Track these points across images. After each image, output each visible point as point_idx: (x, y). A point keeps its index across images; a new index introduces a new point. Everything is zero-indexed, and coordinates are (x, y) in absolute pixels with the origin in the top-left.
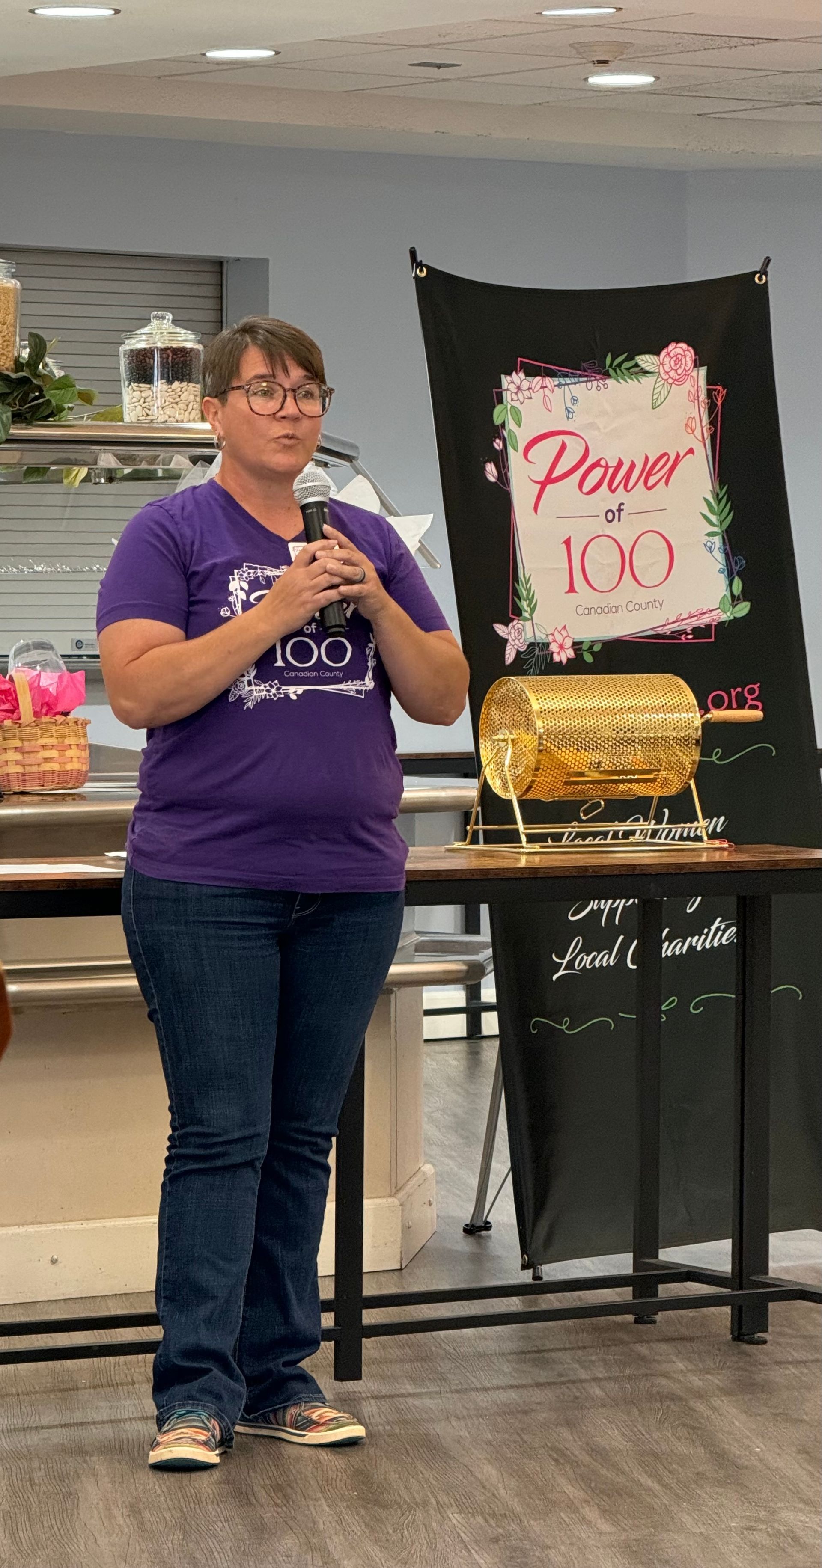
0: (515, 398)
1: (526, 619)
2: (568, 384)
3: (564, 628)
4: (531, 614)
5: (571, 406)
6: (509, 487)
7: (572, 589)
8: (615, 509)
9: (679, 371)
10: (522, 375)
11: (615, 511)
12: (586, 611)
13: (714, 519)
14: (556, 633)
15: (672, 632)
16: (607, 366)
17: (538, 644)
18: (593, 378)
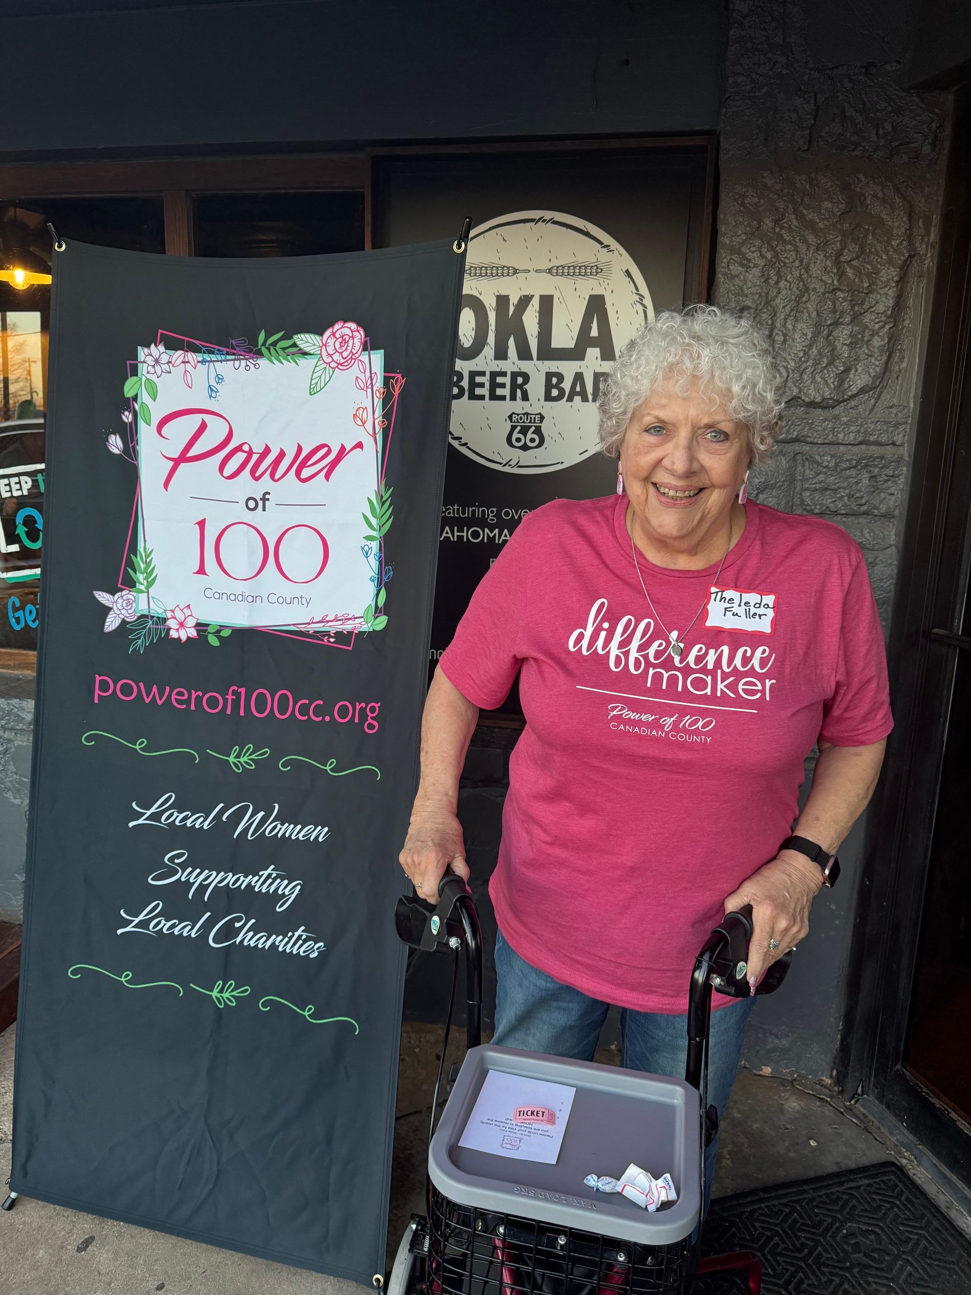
0: (151, 370)
1: (141, 592)
2: (211, 361)
3: (188, 606)
4: (148, 587)
5: (215, 384)
6: (136, 460)
7: (201, 571)
8: (258, 496)
9: (345, 354)
10: (161, 348)
11: (258, 500)
12: (217, 596)
13: (374, 522)
14: (177, 611)
15: (315, 632)
16: (260, 344)
17: (153, 617)
18: (241, 357)
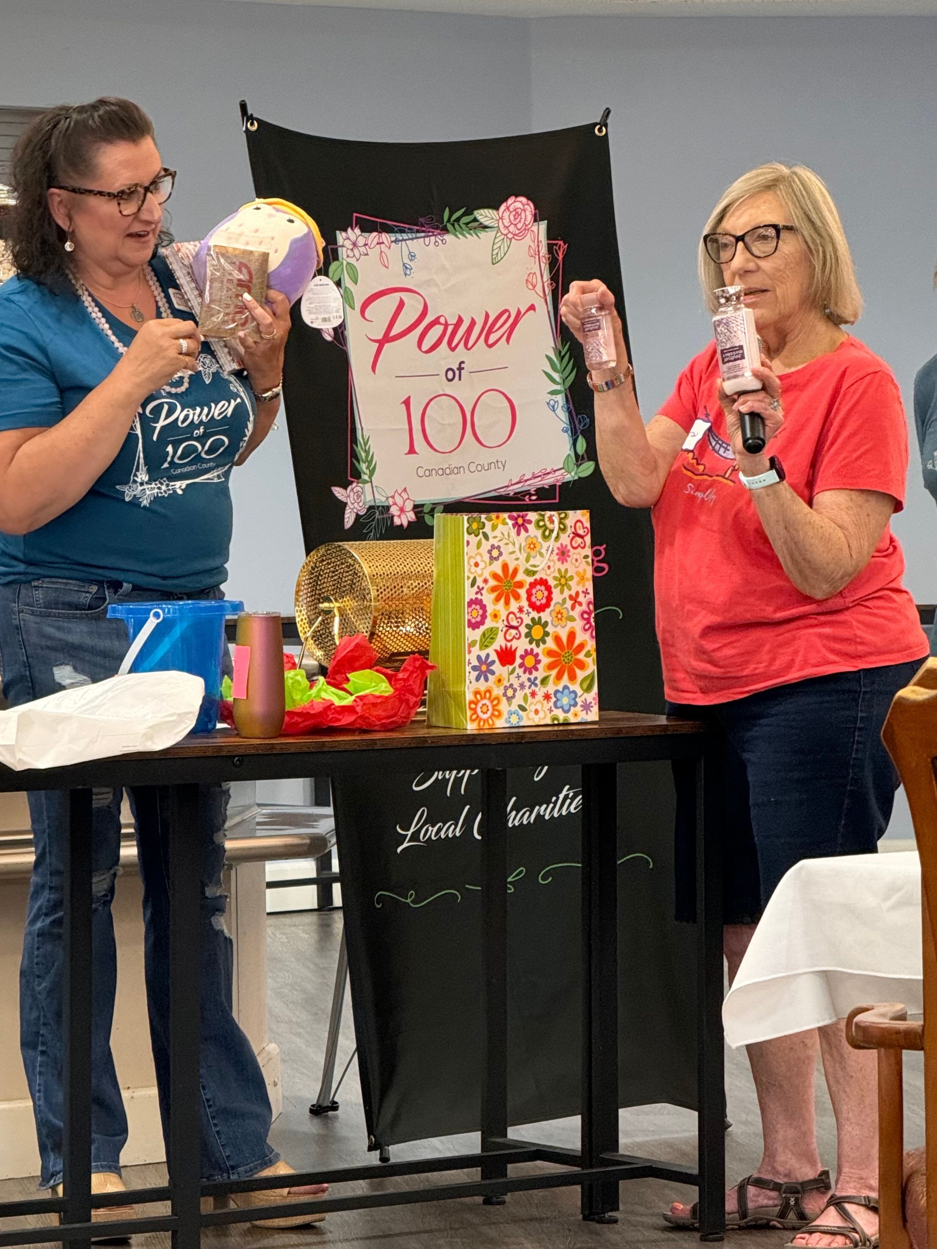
0: (350, 253)
1: (365, 482)
2: (405, 240)
3: (405, 490)
4: (370, 477)
5: (408, 262)
6: (346, 345)
7: (412, 451)
8: (455, 367)
9: (519, 226)
10: (357, 231)
11: (455, 369)
12: (427, 473)
13: (556, 376)
14: (397, 496)
15: (516, 494)
16: (445, 221)
17: (378, 507)
18: (430, 234)
